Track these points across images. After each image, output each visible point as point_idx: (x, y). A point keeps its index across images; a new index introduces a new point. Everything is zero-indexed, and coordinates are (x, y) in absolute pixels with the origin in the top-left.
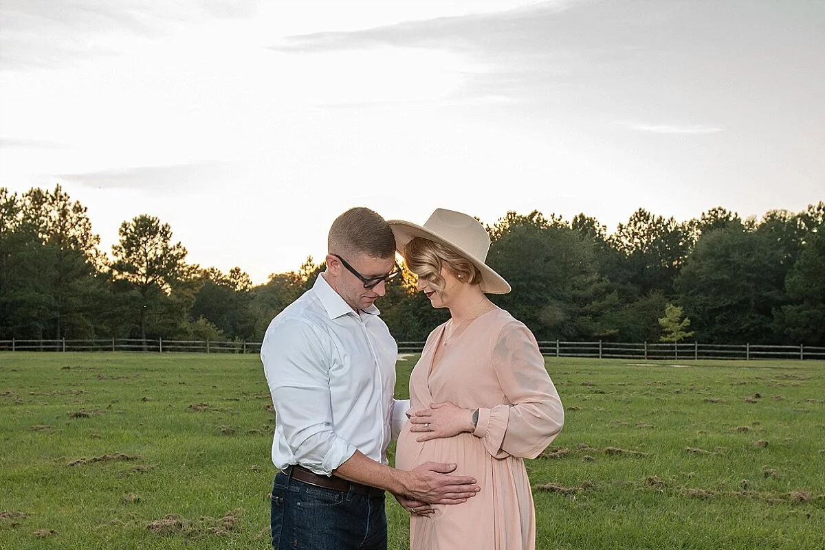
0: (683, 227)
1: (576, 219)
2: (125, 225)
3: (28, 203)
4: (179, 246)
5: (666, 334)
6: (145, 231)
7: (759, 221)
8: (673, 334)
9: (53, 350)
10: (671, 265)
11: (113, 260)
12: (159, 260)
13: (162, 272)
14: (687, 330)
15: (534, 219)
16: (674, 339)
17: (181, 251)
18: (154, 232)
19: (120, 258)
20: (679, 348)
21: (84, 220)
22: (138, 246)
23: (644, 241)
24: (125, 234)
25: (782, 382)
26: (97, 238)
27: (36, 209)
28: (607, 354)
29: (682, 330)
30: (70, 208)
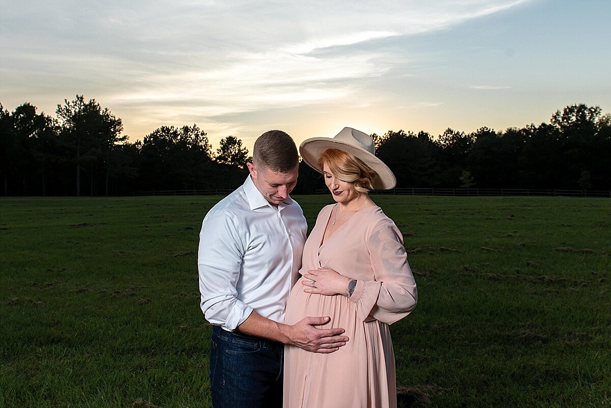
0: (468, 136)
1: (420, 133)
2: (222, 140)
3: (182, 132)
4: (245, 149)
5: (463, 184)
6: (231, 142)
7: (504, 132)
8: (467, 184)
9: (192, 195)
10: (464, 153)
11: (217, 155)
12: (236, 155)
13: (238, 160)
14: (473, 182)
15: (401, 134)
16: (467, 186)
17: (246, 151)
18: (235, 143)
19: (220, 154)
20: (470, 190)
21: (205, 139)
22: (228, 149)
23: (451, 142)
24: (222, 144)
25: (523, 208)
26: (211, 146)
27: (186, 135)
28: (437, 194)
29: (470, 182)
30: (200, 134)
